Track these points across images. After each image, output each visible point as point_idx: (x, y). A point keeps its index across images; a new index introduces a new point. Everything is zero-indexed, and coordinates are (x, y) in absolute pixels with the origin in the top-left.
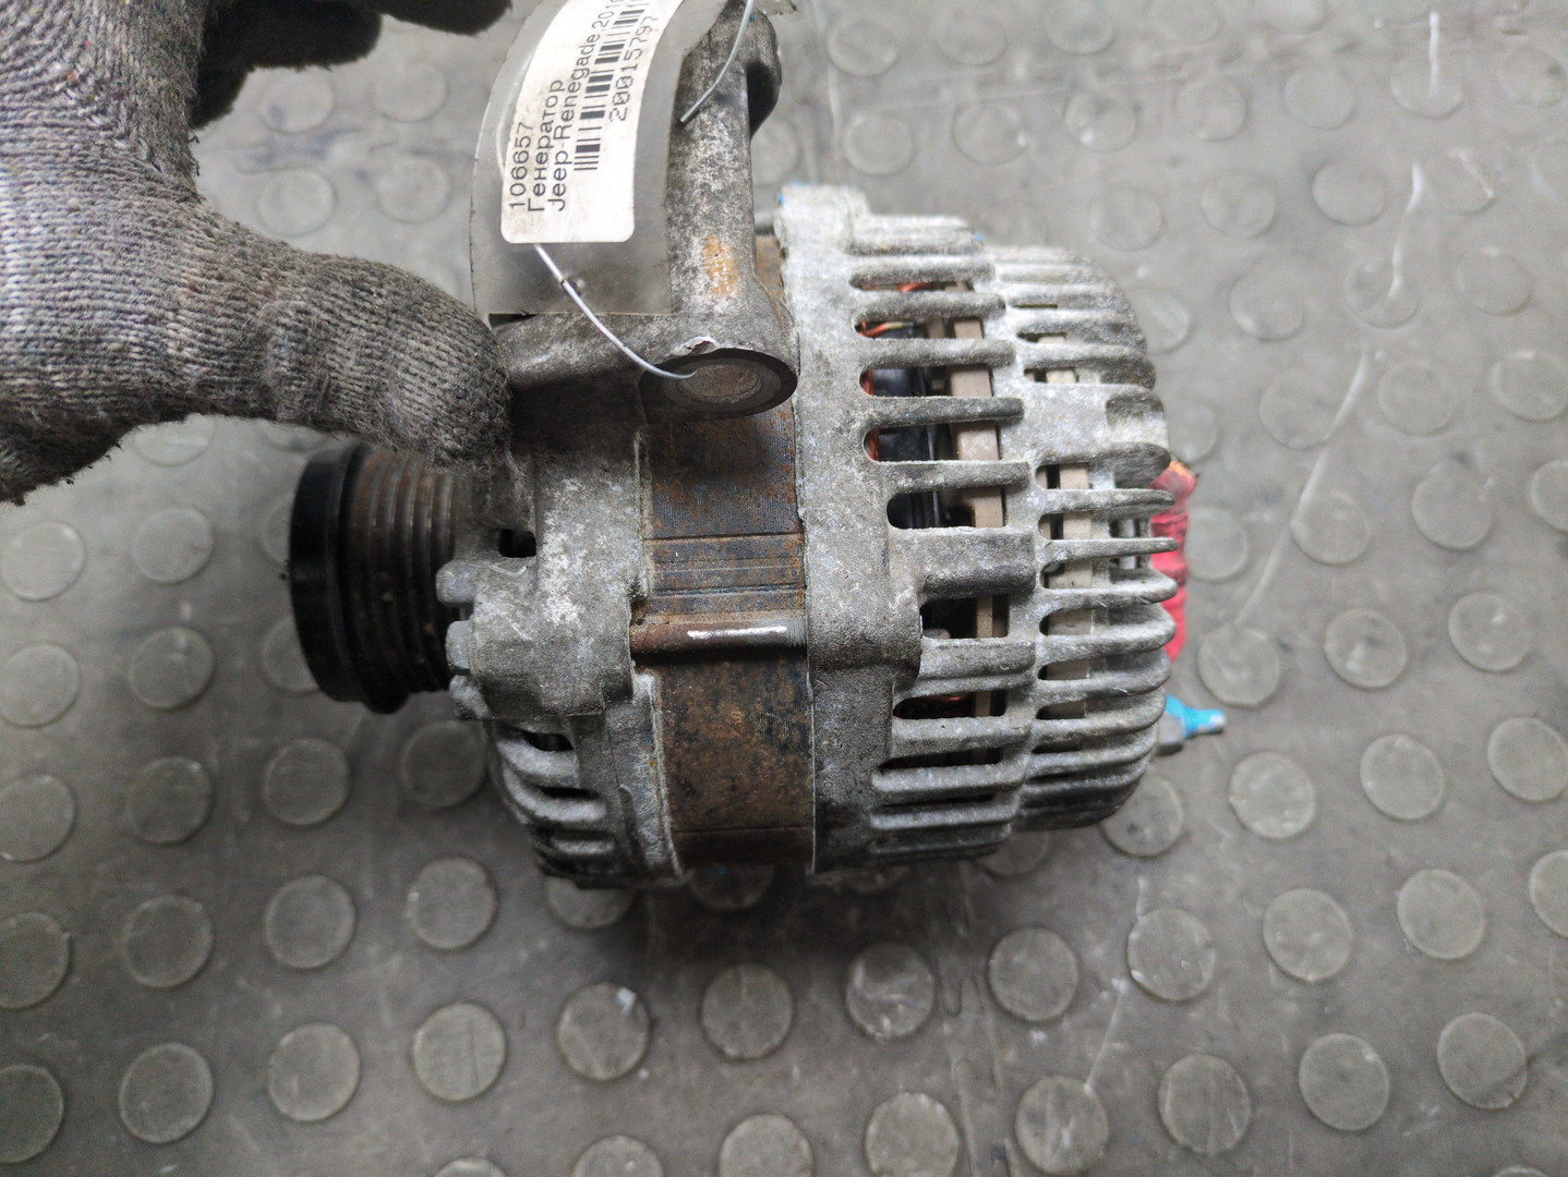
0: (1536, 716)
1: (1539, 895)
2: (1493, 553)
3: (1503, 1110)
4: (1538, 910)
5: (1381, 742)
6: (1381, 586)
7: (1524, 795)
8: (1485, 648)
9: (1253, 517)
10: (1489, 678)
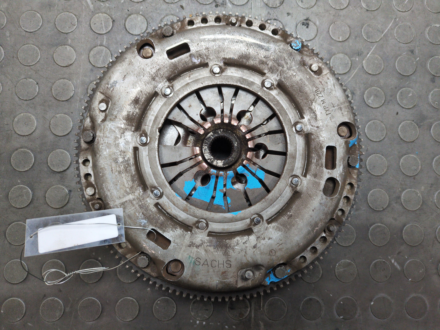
0: (413, 121)
1: (402, 163)
2: (413, 77)
3: (380, 211)
4: (401, 167)
5: (373, 121)
6: (382, 82)
7: (405, 140)
8: (404, 102)
9: (354, 59)
10: (404, 109)
